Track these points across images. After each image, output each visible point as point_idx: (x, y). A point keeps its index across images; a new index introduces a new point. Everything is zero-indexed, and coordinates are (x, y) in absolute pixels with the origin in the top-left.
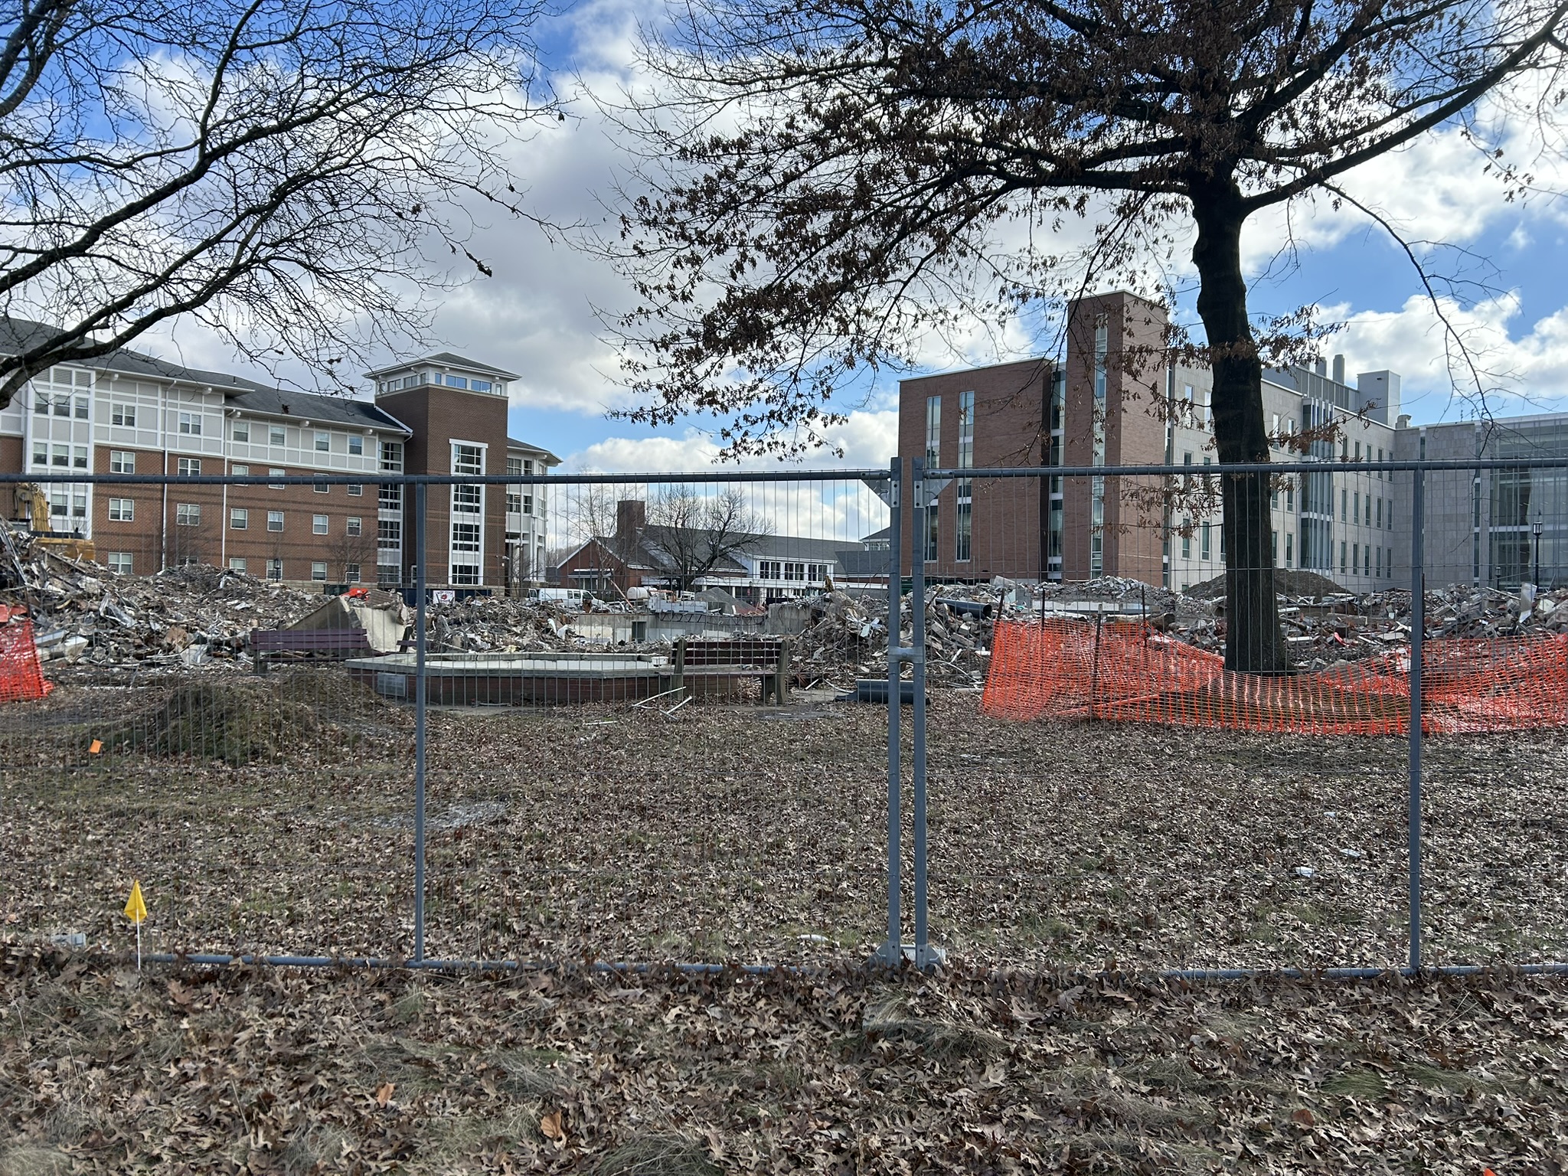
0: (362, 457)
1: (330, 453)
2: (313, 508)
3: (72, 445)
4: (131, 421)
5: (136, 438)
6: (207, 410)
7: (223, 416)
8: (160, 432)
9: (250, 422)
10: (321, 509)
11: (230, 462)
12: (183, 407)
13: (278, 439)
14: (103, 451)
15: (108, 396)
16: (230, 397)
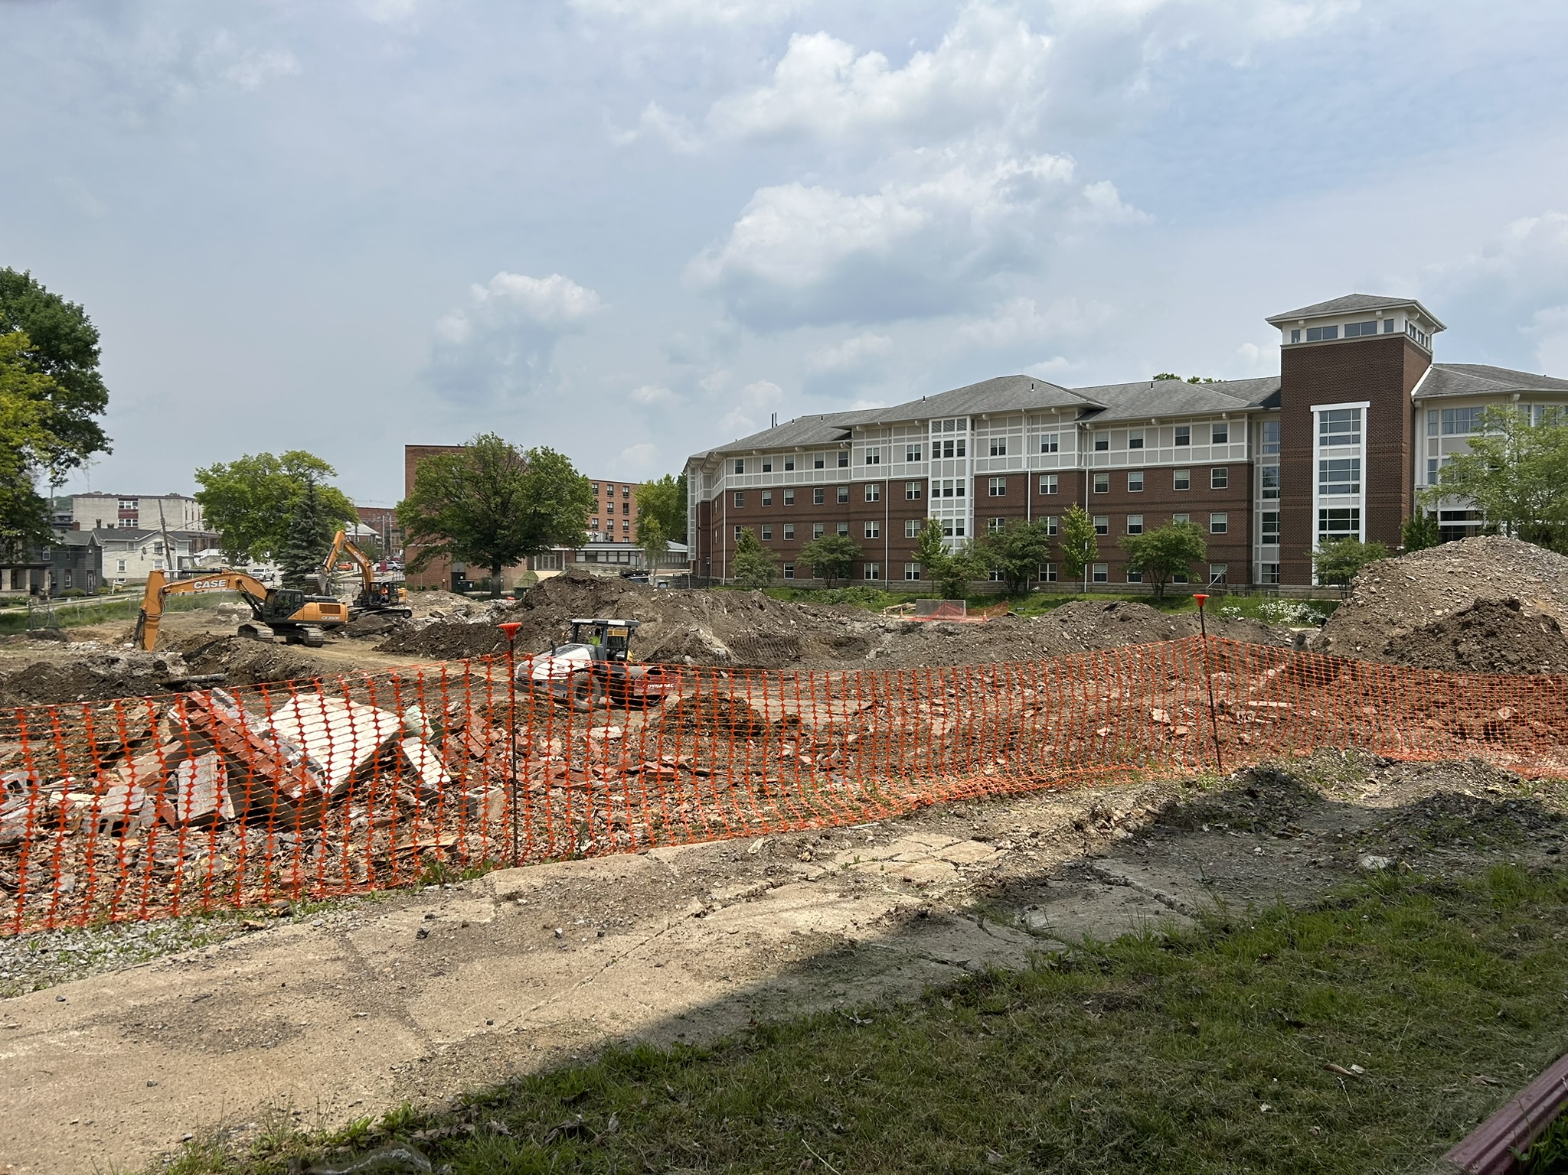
0: (1228, 444)
1: (1191, 447)
2: (1173, 508)
3: (955, 479)
4: (1003, 451)
5: (1005, 465)
6: (1063, 428)
7: (1076, 430)
8: (1024, 455)
9: (1110, 430)
10: (1183, 507)
11: (1092, 472)
12: (1044, 429)
13: (1136, 444)
14: (980, 481)
15: (986, 433)
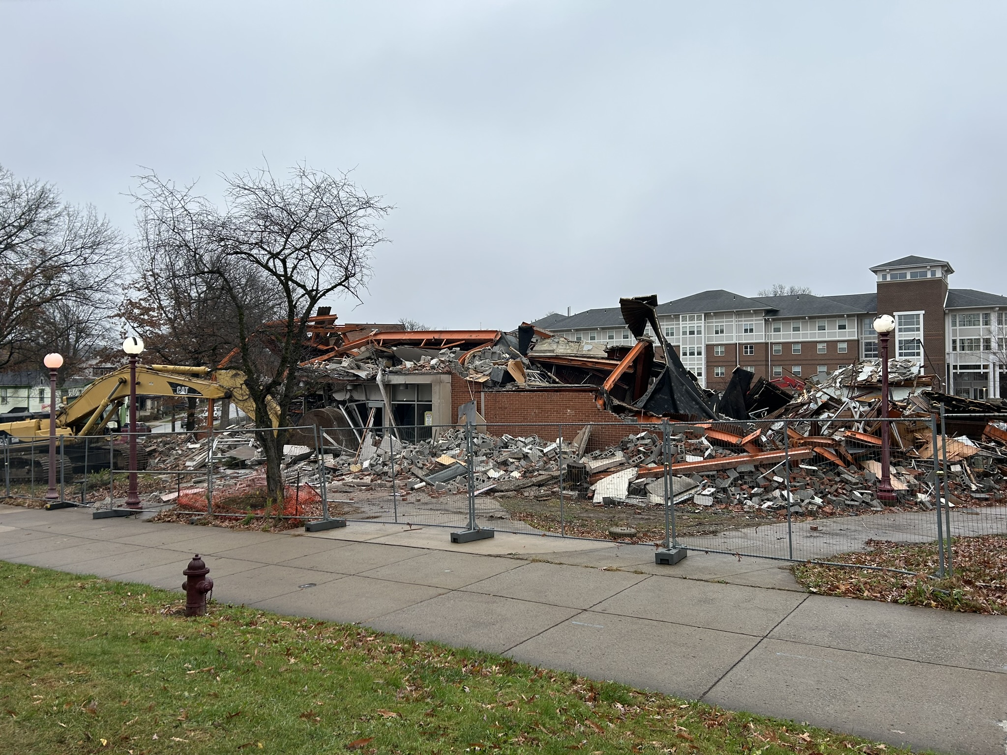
0: (847, 330)
1: (826, 331)
2: (817, 362)
3: (696, 346)
4: (722, 332)
5: (724, 339)
6: (756, 320)
7: (763, 322)
8: (734, 334)
9: (782, 322)
10: (823, 362)
11: (771, 343)
12: (745, 321)
13: (796, 329)
14: (710, 348)
15: (712, 322)
16: (769, 312)
